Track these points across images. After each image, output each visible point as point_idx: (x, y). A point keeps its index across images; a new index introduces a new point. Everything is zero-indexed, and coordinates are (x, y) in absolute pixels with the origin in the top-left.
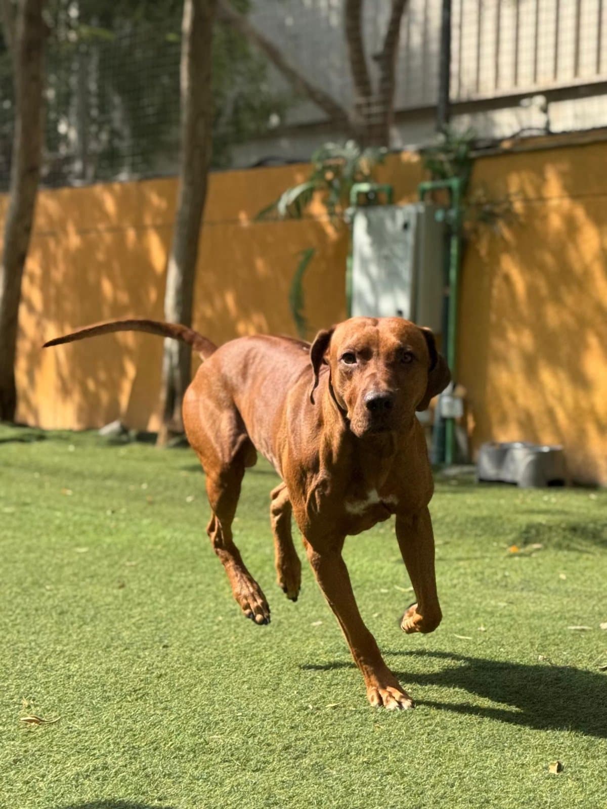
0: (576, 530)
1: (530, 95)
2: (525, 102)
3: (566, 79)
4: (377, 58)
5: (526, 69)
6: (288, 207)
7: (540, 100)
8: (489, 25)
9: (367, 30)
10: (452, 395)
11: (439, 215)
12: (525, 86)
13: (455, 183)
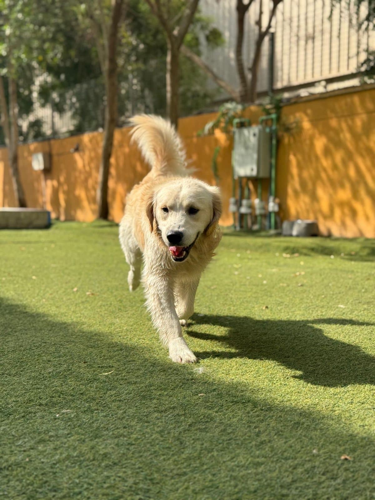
0: (313, 250)
1: (319, 82)
2: (317, 84)
3: (334, 74)
4: (250, 69)
5: (317, 70)
6: (209, 130)
7: (323, 83)
8: (302, 53)
9: (245, 57)
10: (274, 201)
11: (268, 130)
12: (317, 77)
13: (274, 116)
